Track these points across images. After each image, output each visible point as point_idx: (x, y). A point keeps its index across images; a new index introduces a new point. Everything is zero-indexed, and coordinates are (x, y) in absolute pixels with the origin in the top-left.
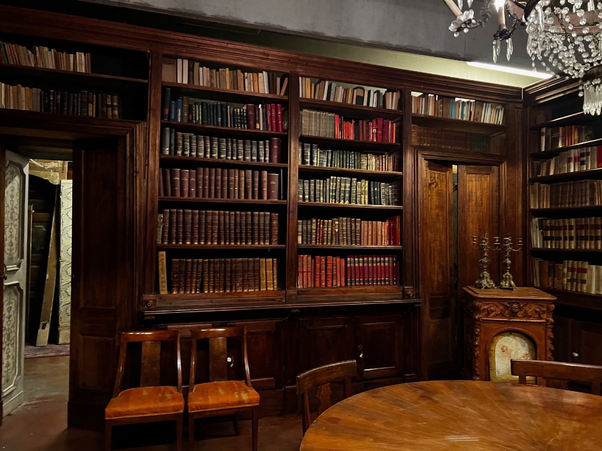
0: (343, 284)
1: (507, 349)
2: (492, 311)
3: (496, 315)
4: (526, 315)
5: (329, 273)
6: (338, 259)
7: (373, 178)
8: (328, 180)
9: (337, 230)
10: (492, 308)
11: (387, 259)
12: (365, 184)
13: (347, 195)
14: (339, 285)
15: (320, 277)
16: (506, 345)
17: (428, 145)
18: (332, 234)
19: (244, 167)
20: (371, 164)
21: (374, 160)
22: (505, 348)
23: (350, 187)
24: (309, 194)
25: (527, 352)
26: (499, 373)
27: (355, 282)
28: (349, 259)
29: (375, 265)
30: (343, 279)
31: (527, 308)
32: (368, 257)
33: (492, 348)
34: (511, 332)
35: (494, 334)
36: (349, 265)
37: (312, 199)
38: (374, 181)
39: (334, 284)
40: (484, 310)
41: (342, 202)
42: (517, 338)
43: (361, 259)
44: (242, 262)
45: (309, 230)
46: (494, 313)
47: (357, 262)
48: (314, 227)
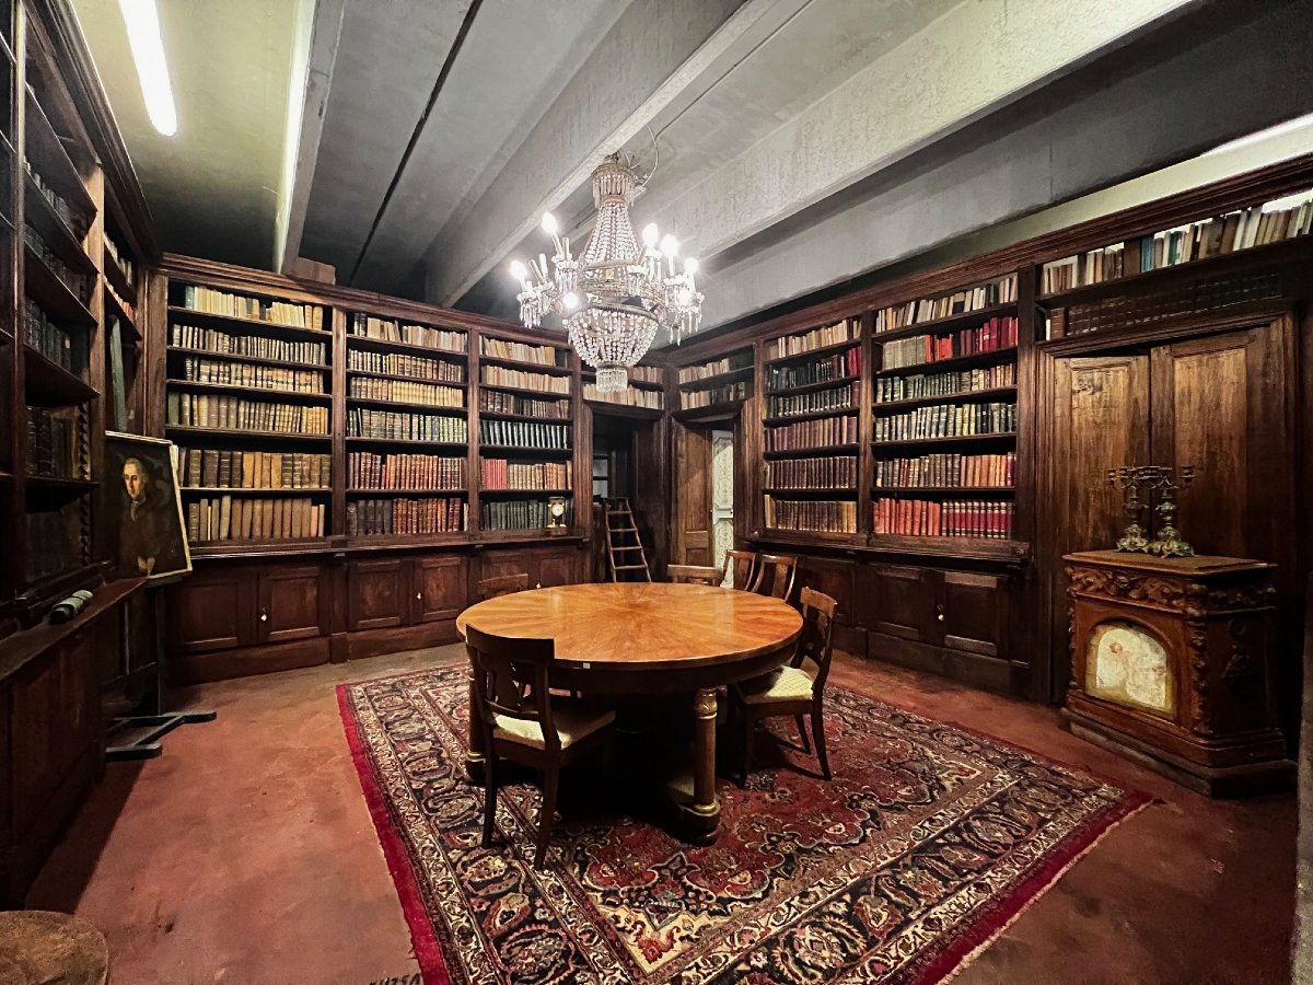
0: (937, 533)
1: (1121, 649)
2: (1091, 584)
3: (1098, 590)
4: (1144, 597)
5: (917, 520)
6: (931, 504)
7: (982, 400)
8: (914, 413)
9: (926, 470)
10: (1091, 579)
11: (1003, 504)
12: (970, 410)
13: (941, 427)
14: (930, 533)
15: (905, 523)
16: (1119, 642)
17: (1094, 329)
18: (919, 475)
19: (825, 416)
20: (979, 381)
21: (981, 376)
22: (1117, 647)
23: (947, 418)
24: (890, 433)
25: (1163, 663)
26: (1101, 682)
27: (954, 532)
28: (945, 504)
29: (983, 511)
30: (937, 528)
31: (1147, 585)
32: (979, 502)
33: (1094, 642)
34: (1129, 624)
35: (1096, 620)
36: (945, 511)
37: (893, 437)
38: (981, 403)
39: (924, 531)
40: (1078, 580)
41: (933, 436)
42: (1142, 635)
43: (963, 505)
44: (828, 505)
45: (890, 472)
46: (1092, 588)
47: (959, 507)
48: (897, 467)
